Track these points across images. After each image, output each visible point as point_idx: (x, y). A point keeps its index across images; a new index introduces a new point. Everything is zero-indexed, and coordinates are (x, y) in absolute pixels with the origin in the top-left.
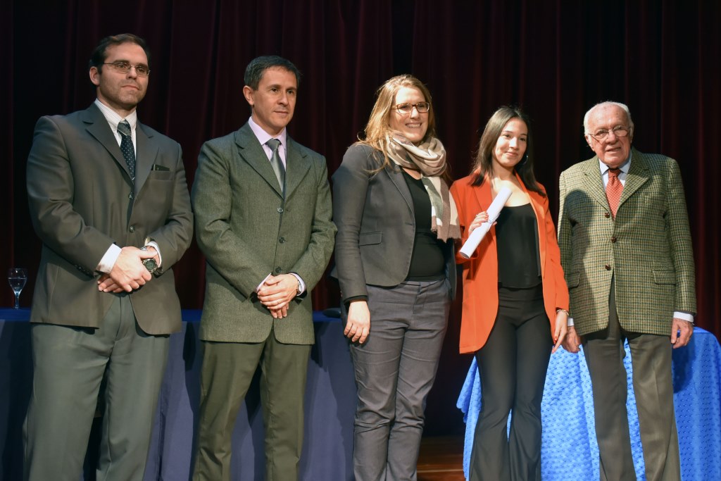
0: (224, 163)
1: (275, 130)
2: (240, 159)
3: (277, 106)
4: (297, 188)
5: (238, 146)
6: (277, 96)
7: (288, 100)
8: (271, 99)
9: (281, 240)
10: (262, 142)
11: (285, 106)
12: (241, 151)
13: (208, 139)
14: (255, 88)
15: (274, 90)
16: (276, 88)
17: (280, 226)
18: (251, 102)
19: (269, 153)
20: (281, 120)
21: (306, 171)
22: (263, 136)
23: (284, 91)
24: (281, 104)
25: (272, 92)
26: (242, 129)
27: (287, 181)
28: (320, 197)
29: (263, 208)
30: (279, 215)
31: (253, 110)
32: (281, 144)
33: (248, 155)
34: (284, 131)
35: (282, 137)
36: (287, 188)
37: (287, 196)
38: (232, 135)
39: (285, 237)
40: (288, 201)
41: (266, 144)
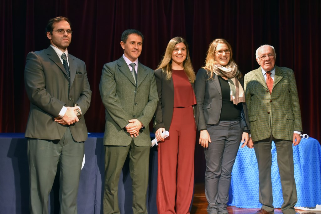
0: (112, 73)
1: (134, 59)
2: (119, 71)
3: (133, 49)
4: (142, 83)
5: (118, 66)
6: (134, 45)
7: (138, 47)
8: (131, 47)
9: (136, 104)
10: (128, 64)
11: (137, 50)
12: (120, 68)
13: (106, 63)
14: (125, 42)
15: (132, 43)
16: (133, 43)
17: (135, 98)
18: (123, 48)
19: (131, 68)
20: (136, 55)
21: (146, 75)
22: (128, 62)
23: (137, 43)
24: (135, 49)
25: (132, 44)
26: (120, 59)
27: (138, 80)
28: (151, 86)
29: (129, 90)
30: (134, 94)
31: (125, 51)
32: (136, 65)
33: (122, 69)
34: (137, 60)
35: (136, 62)
36: (138, 83)
37: (138, 86)
38: (116, 61)
39: (137, 103)
40: (138, 88)
41: (130, 65)
